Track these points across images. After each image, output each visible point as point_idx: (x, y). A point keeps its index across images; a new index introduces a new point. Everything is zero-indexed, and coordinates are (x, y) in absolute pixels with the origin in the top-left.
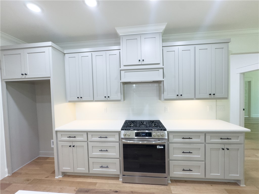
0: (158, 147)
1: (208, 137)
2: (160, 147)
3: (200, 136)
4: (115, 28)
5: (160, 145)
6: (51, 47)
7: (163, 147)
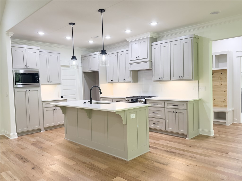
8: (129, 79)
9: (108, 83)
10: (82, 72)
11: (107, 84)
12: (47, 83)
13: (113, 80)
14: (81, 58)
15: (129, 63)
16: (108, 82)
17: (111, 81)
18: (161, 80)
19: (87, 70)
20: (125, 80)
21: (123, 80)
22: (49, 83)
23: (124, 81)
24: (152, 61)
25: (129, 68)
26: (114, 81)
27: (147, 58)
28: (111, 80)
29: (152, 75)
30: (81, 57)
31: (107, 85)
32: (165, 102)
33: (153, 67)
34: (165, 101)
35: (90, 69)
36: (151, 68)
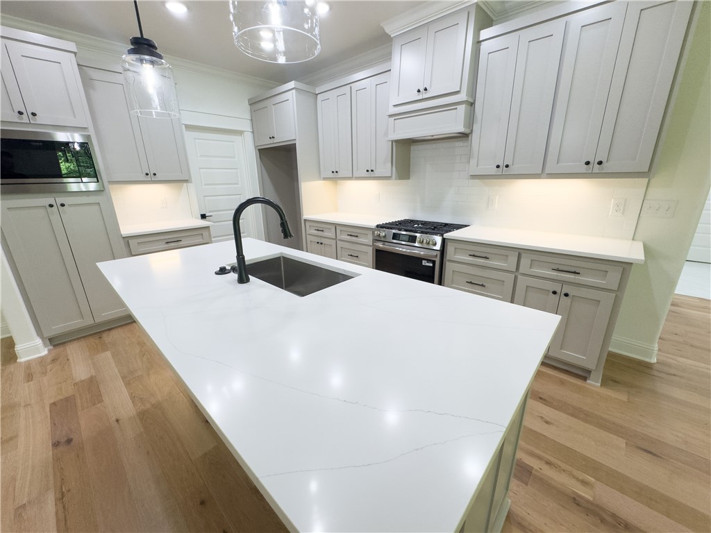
0: (424, 263)
1: (525, 262)
2: (427, 264)
3: (509, 257)
4: (381, 25)
5: (428, 261)
6: (294, 90)
7: (431, 265)
8: (386, 168)
9: (325, 179)
10: (256, 147)
11: (321, 182)
12: (143, 178)
13: (337, 172)
14: (249, 107)
15: (390, 116)
16: (322, 177)
17: (331, 175)
18: (505, 171)
19: (267, 143)
20: (372, 171)
21: (368, 171)
22: (148, 178)
23: (370, 174)
24: (472, 104)
25: (386, 134)
26: (340, 175)
27: (457, 93)
28: (333, 172)
29: (469, 156)
30: (250, 105)
31: (320, 184)
32: (519, 254)
33: (476, 127)
34: (520, 251)
35: (273, 137)
36: (468, 131)
